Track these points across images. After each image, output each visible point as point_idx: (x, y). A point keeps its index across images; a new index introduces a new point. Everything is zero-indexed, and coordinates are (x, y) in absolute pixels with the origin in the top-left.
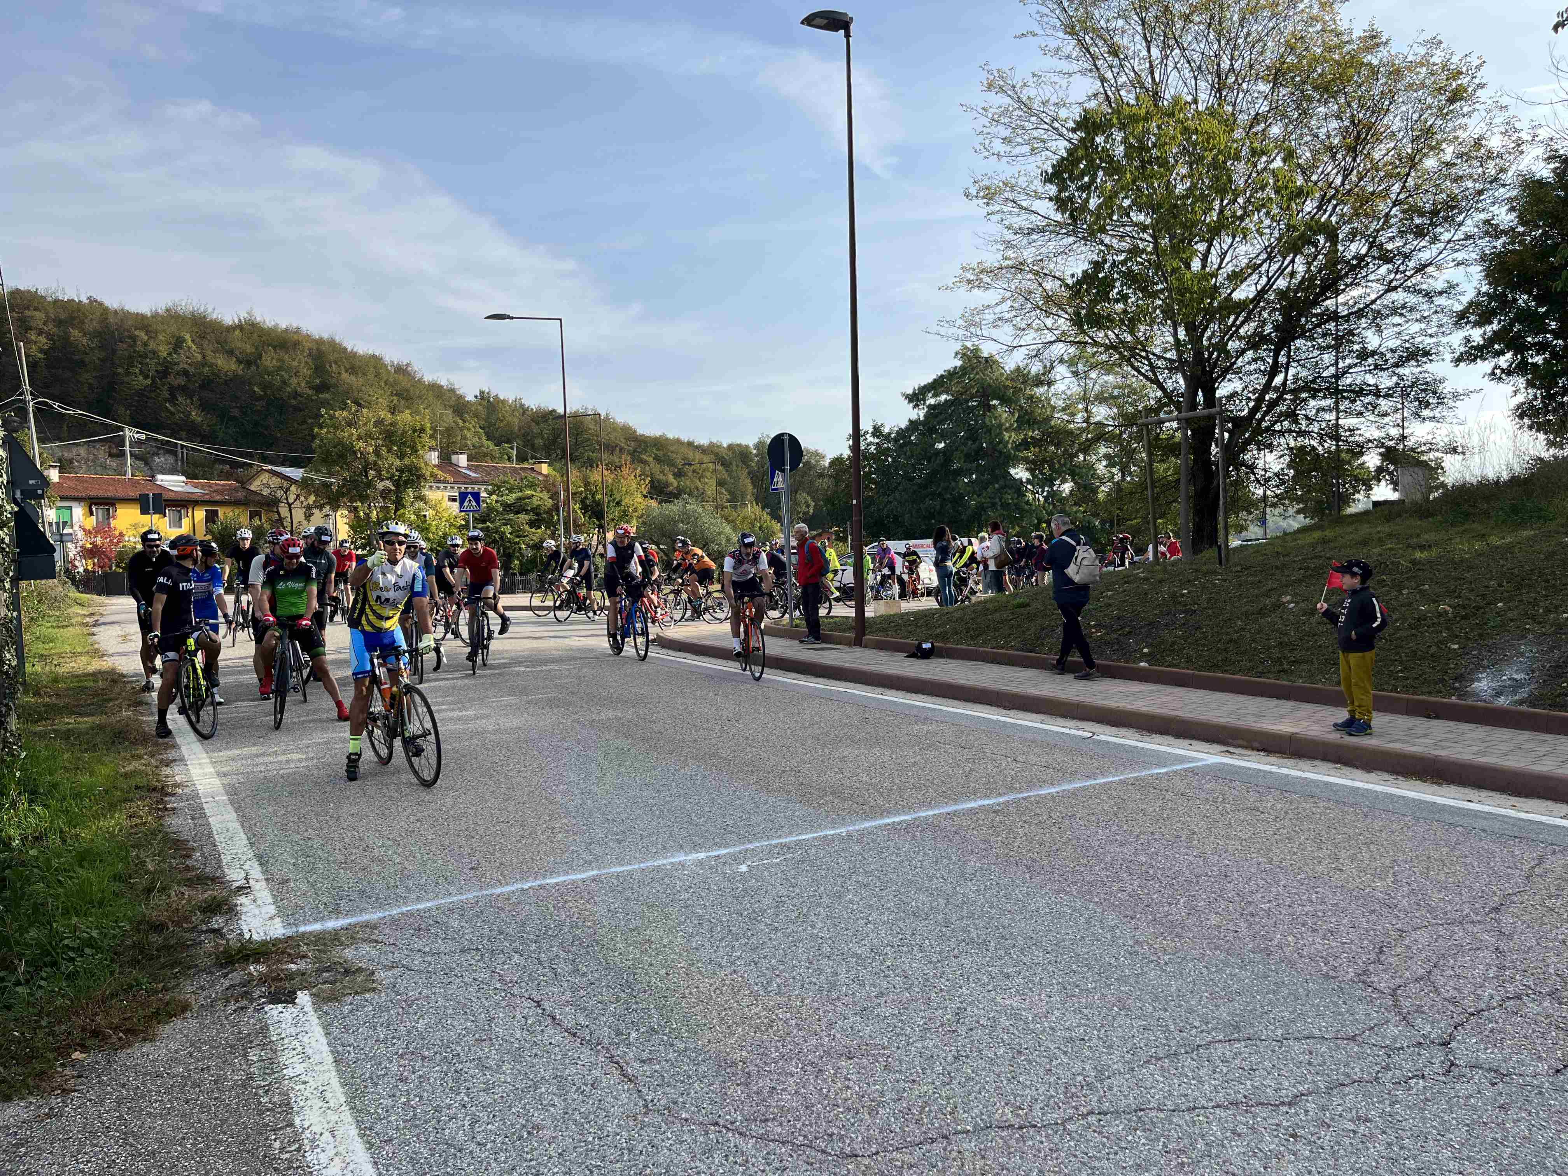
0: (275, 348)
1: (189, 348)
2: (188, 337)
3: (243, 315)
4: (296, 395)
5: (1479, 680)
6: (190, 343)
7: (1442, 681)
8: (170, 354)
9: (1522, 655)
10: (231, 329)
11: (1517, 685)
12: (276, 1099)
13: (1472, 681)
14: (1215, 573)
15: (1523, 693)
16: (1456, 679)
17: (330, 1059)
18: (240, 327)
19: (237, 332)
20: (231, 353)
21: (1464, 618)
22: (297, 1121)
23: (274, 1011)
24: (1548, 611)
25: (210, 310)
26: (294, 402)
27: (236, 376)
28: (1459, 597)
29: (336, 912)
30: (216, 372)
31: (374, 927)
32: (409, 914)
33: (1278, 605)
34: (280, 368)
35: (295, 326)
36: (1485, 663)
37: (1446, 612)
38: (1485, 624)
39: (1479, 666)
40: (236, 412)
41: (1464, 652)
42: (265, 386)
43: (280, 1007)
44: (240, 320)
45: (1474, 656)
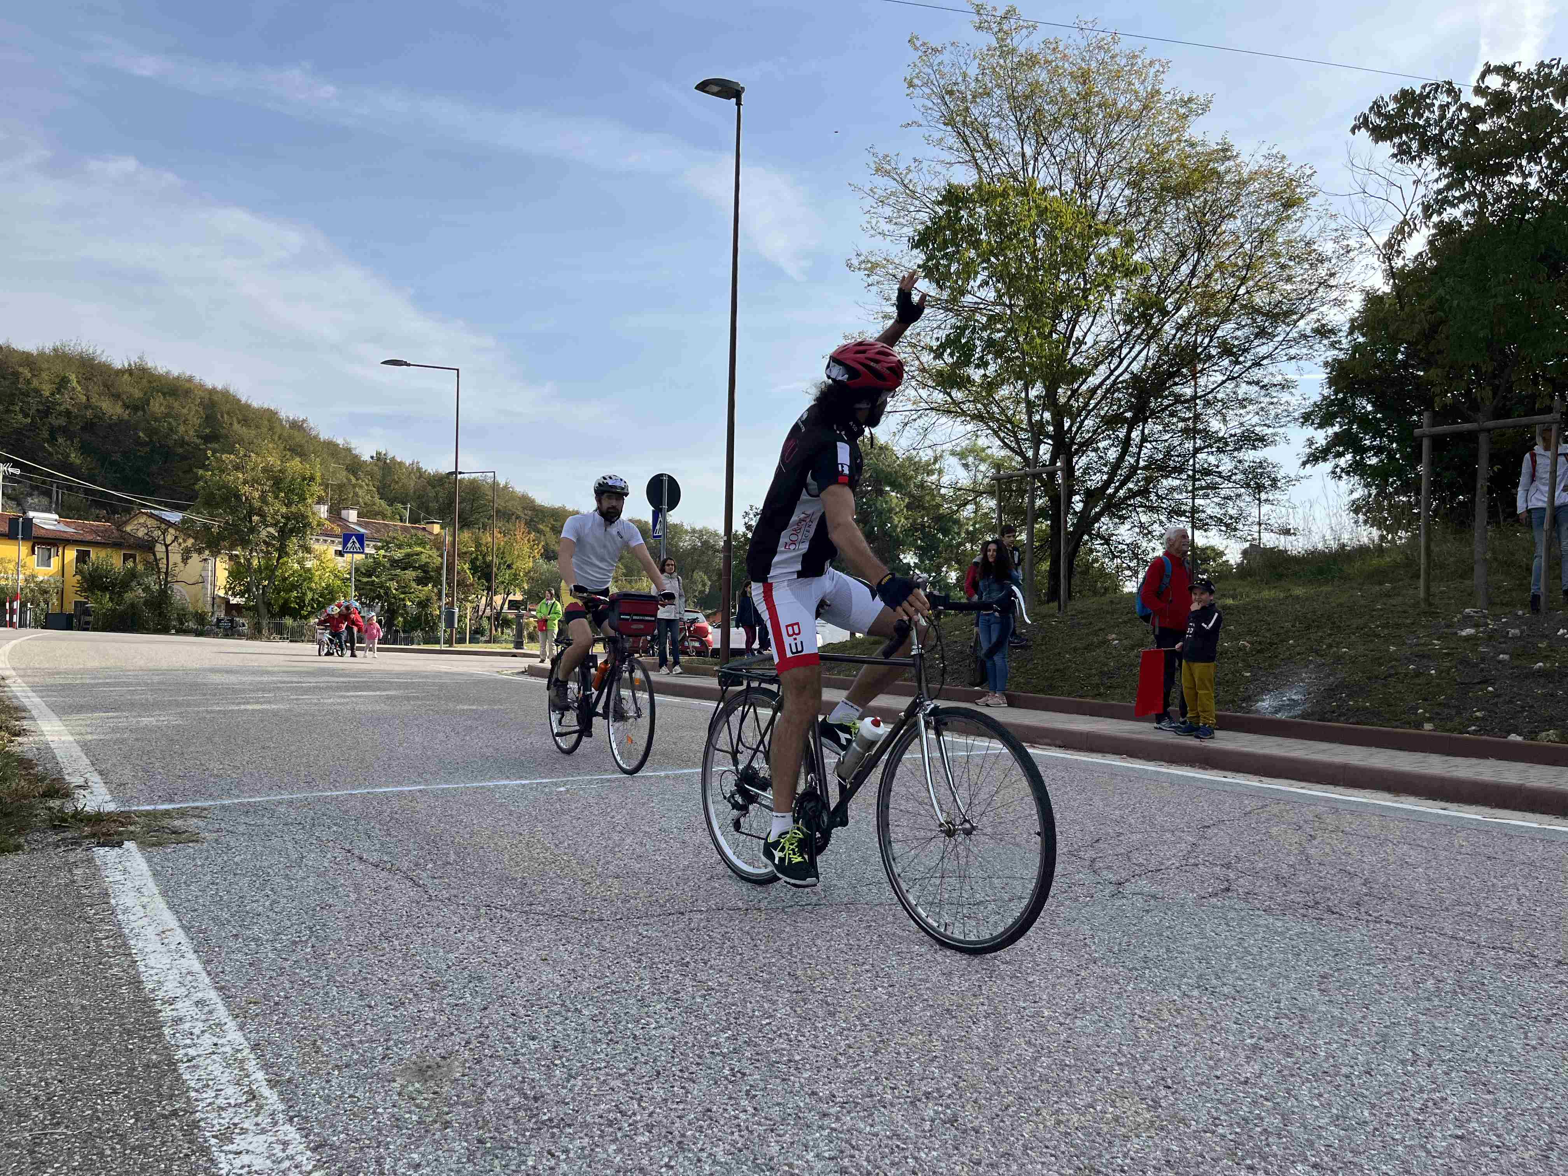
0: (164, 394)
1: (74, 389)
2: (73, 377)
3: (134, 359)
4: (182, 443)
5: (1263, 700)
6: (75, 384)
7: (1233, 701)
8: (53, 394)
9: (1302, 680)
10: (120, 372)
11: (1294, 703)
12: (96, 891)
13: (1257, 701)
14: (1053, 616)
15: (1298, 710)
16: (1244, 700)
17: (150, 873)
18: (130, 371)
19: (126, 376)
20: (117, 397)
21: (1258, 652)
22: (113, 901)
23: (101, 851)
24: (1330, 646)
25: (99, 352)
26: (181, 450)
27: (121, 421)
28: (1257, 636)
29: (172, 801)
30: (99, 415)
31: (205, 809)
32: (241, 804)
33: (1105, 642)
34: (168, 415)
35: (188, 373)
36: (1271, 687)
37: (1245, 646)
38: (1276, 657)
39: (1265, 690)
40: (117, 457)
41: (1254, 679)
42: (152, 432)
43: (107, 849)
44: (130, 365)
45: (1263, 682)
